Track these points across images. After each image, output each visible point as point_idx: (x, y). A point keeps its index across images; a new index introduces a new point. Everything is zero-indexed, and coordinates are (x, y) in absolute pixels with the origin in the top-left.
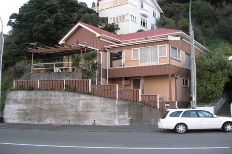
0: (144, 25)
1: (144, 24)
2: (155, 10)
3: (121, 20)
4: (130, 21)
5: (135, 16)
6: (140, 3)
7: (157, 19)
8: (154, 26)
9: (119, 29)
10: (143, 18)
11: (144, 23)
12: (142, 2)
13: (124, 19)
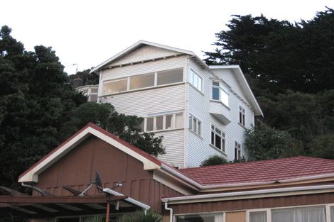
0: (218, 145)
1: (218, 141)
2: (244, 107)
3: (159, 126)
4: (186, 132)
5: (199, 118)
6: (211, 86)
7: (247, 132)
8: (241, 149)
9: (162, 151)
10: (217, 125)
11: (218, 139)
12: (217, 84)
13: (168, 124)
